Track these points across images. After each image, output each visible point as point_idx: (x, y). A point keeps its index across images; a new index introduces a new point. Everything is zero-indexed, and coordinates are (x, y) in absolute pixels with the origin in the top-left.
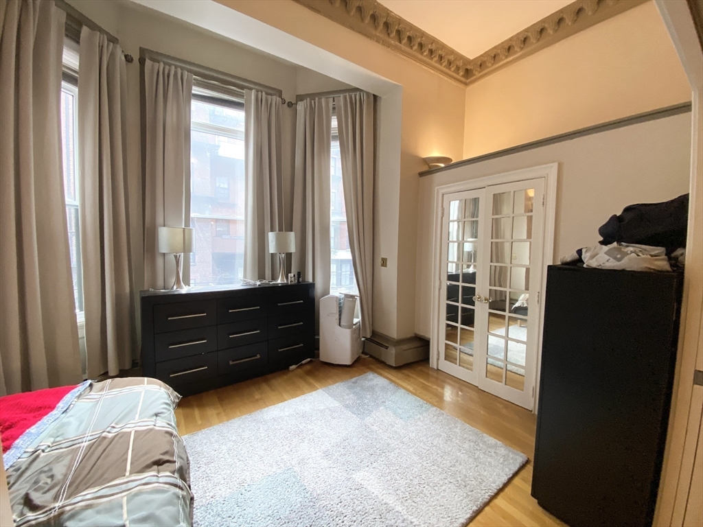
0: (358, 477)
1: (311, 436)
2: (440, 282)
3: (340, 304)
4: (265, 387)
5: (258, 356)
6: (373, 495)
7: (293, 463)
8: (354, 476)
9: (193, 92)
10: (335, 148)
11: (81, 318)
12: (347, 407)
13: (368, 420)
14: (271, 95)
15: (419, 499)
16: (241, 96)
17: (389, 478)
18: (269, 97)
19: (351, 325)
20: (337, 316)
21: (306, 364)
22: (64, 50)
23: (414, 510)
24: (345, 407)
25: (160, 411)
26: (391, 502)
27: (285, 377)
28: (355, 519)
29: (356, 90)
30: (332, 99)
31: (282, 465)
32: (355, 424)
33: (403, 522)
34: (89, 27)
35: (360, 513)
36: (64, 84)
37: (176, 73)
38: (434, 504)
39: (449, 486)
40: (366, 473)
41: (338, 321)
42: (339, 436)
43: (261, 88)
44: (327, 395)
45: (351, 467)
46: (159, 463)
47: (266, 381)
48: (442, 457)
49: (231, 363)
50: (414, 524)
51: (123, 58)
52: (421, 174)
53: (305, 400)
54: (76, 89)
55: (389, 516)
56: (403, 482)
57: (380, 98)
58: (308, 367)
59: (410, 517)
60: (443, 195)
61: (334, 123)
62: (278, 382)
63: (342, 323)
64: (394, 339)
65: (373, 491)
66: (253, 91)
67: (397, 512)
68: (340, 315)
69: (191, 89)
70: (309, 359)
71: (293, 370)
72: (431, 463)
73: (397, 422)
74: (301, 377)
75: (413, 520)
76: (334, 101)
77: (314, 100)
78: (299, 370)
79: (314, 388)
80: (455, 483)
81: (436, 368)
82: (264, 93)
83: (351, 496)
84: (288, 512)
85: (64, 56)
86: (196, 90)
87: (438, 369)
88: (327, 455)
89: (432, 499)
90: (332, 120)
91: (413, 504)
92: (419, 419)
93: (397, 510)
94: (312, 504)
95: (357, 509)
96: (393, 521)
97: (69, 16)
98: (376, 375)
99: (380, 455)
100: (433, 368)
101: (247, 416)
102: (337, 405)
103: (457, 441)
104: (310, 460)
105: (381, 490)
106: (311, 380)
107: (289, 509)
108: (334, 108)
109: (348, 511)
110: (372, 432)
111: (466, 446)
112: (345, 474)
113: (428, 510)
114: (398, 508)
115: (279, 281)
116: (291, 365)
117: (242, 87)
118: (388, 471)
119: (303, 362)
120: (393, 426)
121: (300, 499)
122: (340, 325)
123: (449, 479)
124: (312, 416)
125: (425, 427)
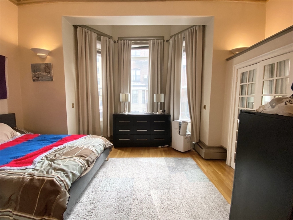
0: (152, 191)
1: (148, 172)
2: (234, 119)
3: (180, 125)
4: (147, 151)
5: (147, 139)
6: (152, 200)
7: (136, 177)
8: (151, 191)
9: (132, 47)
10: (184, 55)
11: (101, 119)
12: (169, 167)
13: (174, 175)
14: (159, 40)
15: (168, 211)
16: (147, 43)
17: (163, 198)
18: (158, 41)
19: (184, 135)
20: (178, 130)
21: (166, 147)
22: (97, 44)
23: (162, 213)
24: (168, 167)
25: (95, 145)
26: (157, 206)
27: (155, 150)
28: (140, 203)
29: (194, 26)
30: (183, 34)
31: (132, 176)
32: (167, 174)
33: (155, 214)
34: (103, 36)
35: (143, 203)
36: (97, 54)
37: (126, 42)
38: (173, 216)
39: (187, 214)
40: (156, 192)
41: (178, 132)
42: (157, 175)
43: (154, 38)
44: (164, 160)
45: (152, 187)
46: (82, 156)
47: (148, 149)
48: (194, 202)
49: (137, 140)
50: (158, 218)
51: (113, 42)
52: (228, 60)
53: (155, 159)
54: (101, 55)
55: (151, 209)
56: (167, 202)
57: (206, 25)
58: (166, 149)
59: (159, 215)
60: (237, 70)
61: (184, 44)
62: (152, 150)
63: (180, 133)
64: (207, 145)
65: (153, 198)
66: (152, 40)
67: (156, 210)
68: (180, 130)
69: (131, 46)
70: (167, 146)
71: (160, 148)
72: (186, 202)
73: (185, 180)
74: (161, 151)
75: (159, 216)
76: (184, 34)
77: (176, 36)
78: (162, 149)
79: (162, 156)
80: (190, 215)
81: (229, 165)
82: (156, 40)
83: (145, 196)
84: (123, 190)
85: (97, 46)
86: (133, 46)
87: (230, 166)
88: (148, 180)
89: (173, 214)
90: (183, 43)
91: (164, 211)
92: (197, 183)
93: (156, 209)
94: (131, 192)
95: (143, 201)
96: (152, 212)
97: (97, 34)
98: (192, 159)
99: (167, 188)
100: (228, 165)
101: (134, 158)
102: (165, 165)
103: (209, 200)
104: (141, 179)
105: (156, 200)
106: (163, 153)
107: (124, 189)
108: (184, 38)
109: (139, 200)
110: (171, 180)
111: (212, 204)
112: (148, 188)
113: (168, 217)
114: (157, 209)
115: (158, 113)
116: (159, 146)
117: (148, 40)
118: (165, 195)
119: (165, 146)
120: (181, 181)
121: (129, 189)
122: (179, 134)
123: (189, 212)
124: (153, 165)
125: (197, 187)
